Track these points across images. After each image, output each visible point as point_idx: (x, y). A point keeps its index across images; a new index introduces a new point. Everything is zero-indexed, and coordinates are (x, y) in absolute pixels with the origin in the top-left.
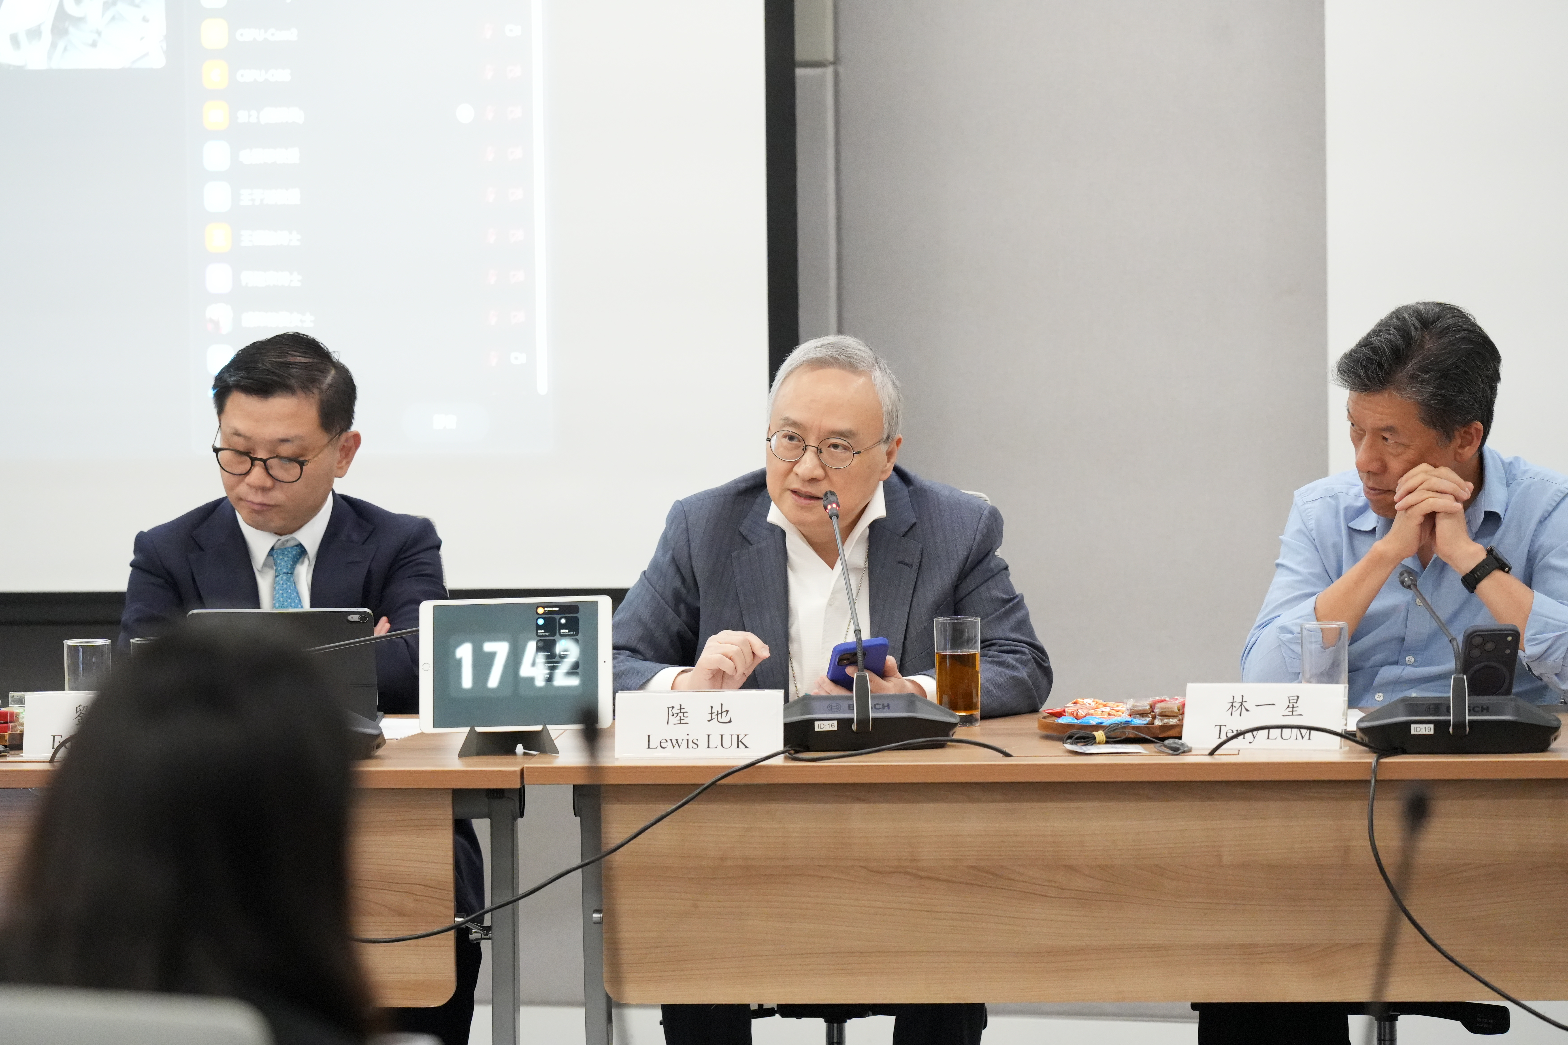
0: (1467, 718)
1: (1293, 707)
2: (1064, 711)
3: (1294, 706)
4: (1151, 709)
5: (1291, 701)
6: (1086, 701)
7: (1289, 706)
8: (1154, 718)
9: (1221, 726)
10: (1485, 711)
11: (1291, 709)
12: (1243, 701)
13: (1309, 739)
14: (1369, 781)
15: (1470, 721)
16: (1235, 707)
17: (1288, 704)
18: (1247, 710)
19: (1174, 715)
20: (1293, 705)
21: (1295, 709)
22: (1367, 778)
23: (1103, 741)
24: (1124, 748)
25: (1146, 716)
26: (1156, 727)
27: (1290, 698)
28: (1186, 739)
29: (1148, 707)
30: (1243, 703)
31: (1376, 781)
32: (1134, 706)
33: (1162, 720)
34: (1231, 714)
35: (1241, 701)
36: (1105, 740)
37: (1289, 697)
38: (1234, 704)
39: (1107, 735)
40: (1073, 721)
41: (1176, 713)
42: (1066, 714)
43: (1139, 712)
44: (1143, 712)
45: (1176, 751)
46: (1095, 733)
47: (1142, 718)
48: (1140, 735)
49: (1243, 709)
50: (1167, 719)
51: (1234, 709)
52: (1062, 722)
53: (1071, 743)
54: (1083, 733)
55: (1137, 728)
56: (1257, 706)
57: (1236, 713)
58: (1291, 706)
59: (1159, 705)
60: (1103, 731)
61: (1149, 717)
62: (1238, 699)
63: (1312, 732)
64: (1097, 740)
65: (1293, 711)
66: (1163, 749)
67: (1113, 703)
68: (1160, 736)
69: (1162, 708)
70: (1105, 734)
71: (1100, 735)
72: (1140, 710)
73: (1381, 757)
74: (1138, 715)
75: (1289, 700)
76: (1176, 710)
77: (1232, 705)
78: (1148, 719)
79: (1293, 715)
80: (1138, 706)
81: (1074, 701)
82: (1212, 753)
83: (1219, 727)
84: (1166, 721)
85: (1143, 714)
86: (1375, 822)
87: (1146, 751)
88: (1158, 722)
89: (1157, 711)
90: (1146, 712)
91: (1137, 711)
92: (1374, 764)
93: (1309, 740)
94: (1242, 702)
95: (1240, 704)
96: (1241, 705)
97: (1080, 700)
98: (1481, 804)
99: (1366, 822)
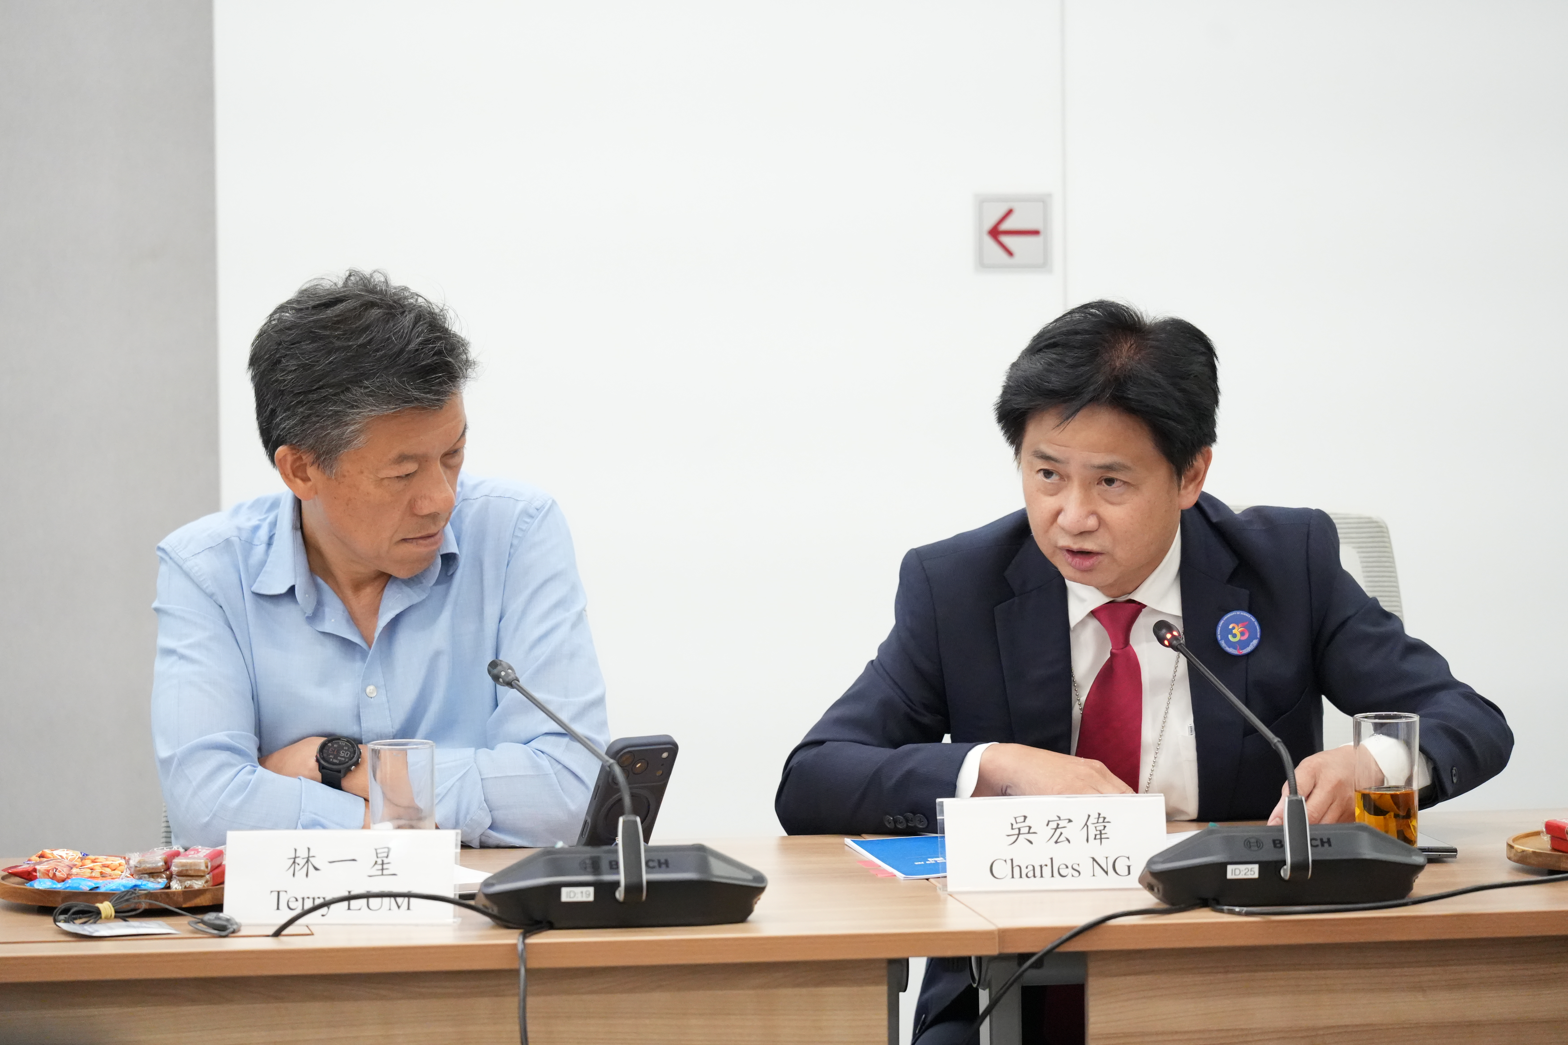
0: (645, 877)
1: (383, 864)
2: (35, 870)
3: (385, 862)
4: (165, 867)
5: (379, 856)
6: (55, 853)
7: (376, 862)
8: (170, 878)
9: (279, 892)
10: (664, 866)
11: (380, 867)
12: (311, 855)
13: (408, 909)
14: (515, 972)
15: (649, 883)
16: (298, 864)
17: (375, 859)
18: (316, 869)
19: (199, 874)
20: (383, 861)
21: (385, 866)
22: (515, 966)
23: (111, 916)
24: (145, 927)
25: (158, 877)
26: (174, 893)
27: (379, 851)
28: (228, 911)
29: (161, 864)
30: (310, 859)
31: (527, 970)
32: (140, 862)
33: (181, 881)
34: (294, 875)
35: (307, 856)
36: (113, 914)
37: (376, 850)
38: (297, 860)
39: (115, 908)
40: (54, 886)
41: (204, 871)
42: (38, 874)
43: (148, 872)
44: (153, 871)
45: (223, 930)
46: (99, 905)
47: (152, 879)
48: (156, 905)
49: (311, 868)
50: (189, 880)
51: (297, 867)
52: (40, 888)
53: (66, 921)
54: (81, 905)
55: (150, 895)
56: (330, 862)
57: (301, 874)
58: (380, 862)
59: (177, 861)
60: (110, 902)
61: (162, 878)
62: (302, 853)
63: (412, 900)
64: (103, 915)
65: (382, 869)
66: (201, 926)
67: (105, 857)
68: (184, 906)
69: (183, 865)
70: (114, 907)
71: (106, 908)
72: (149, 868)
73: (528, 935)
74: (146, 875)
75: (377, 854)
76: (203, 868)
77: (294, 862)
78: (162, 882)
79: (382, 875)
80: (147, 862)
81: (40, 852)
82: (277, 934)
83: (277, 893)
84: (188, 883)
85: (153, 874)
86: (529, 1028)
87: (176, 930)
88: (176, 886)
89: (174, 869)
90: (158, 871)
91: (145, 870)
92: (520, 947)
93: (409, 911)
94: (309, 857)
95: (306, 860)
96: (307, 862)
97: (47, 852)
98: (660, 998)
99: (517, 1028)
